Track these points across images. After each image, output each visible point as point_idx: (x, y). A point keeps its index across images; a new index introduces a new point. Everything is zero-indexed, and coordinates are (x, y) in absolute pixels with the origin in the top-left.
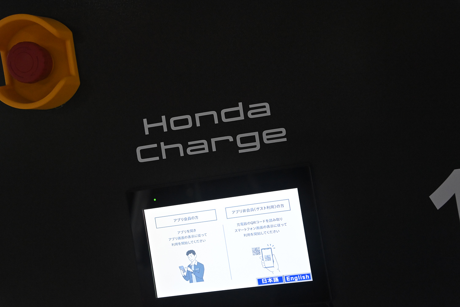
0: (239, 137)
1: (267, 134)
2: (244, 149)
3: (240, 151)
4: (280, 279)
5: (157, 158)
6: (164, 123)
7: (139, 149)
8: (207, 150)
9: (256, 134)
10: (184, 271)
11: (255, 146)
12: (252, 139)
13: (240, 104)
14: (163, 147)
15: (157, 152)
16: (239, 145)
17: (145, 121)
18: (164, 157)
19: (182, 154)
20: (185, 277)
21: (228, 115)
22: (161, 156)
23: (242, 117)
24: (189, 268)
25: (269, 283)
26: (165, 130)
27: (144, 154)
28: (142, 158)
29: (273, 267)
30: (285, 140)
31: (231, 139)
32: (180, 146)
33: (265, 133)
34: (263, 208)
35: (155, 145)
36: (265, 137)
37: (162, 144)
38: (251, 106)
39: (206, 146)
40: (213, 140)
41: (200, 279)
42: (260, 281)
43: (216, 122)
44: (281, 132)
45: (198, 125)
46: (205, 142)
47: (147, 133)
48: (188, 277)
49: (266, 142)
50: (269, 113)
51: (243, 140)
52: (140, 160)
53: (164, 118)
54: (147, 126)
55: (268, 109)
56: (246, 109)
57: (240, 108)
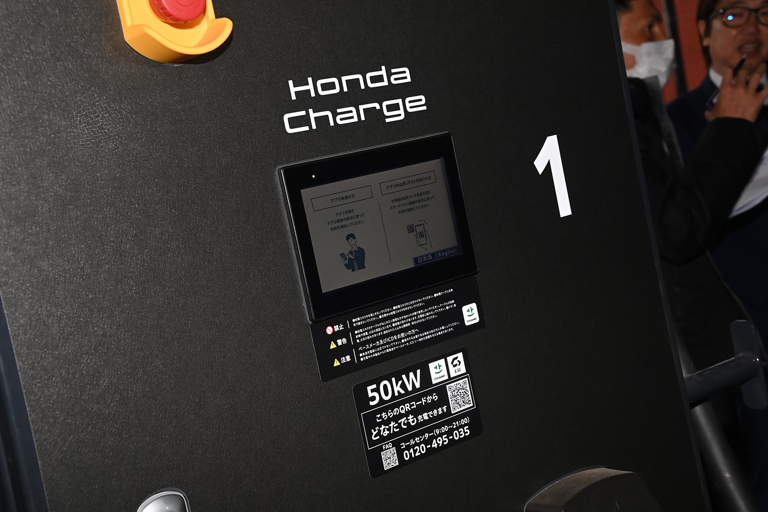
0: (385, 104)
1: (410, 102)
2: (390, 117)
3: (388, 120)
4: (433, 255)
5: (306, 128)
6: (310, 87)
7: (286, 117)
8: (356, 119)
10: (346, 259)
11: (400, 115)
12: (396, 107)
13: (383, 68)
14: (313, 115)
15: (305, 120)
16: (386, 113)
17: (291, 83)
18: (314, 127)
19: (332, 124)
20: (347, 266)
21: (373, 80)
22: (310, 126)
23: (386, 83)
24: (350, 255)
25: (424, 261)
26: (313, 94)
27: (294, 122)
28: (291, 127)
29: (427, 244)
30: (425, 108)
31: (377, 106)
32: (329, 114)
33: (408, 100)
34: (414, 181)
35: (303, 113)
36: (408, 105)
37: (311, 111)
38: (393, 71)
39: (354, 114)
40: (362, 107)
41: (362, 266)
42: (416, 260)
43: (363, 87)
44: (421, 100)
45: (345, 89)
46: (353, 109)
47: (294, 97)
48: (350, 266)
49: (410, 110)
50: (409, 80)
51: (390, 108)
52: (289, 130)
53: (310, 80)
54: (293, 90)
55: (408, 74)
56: (389, 74)
57: (383, 72)
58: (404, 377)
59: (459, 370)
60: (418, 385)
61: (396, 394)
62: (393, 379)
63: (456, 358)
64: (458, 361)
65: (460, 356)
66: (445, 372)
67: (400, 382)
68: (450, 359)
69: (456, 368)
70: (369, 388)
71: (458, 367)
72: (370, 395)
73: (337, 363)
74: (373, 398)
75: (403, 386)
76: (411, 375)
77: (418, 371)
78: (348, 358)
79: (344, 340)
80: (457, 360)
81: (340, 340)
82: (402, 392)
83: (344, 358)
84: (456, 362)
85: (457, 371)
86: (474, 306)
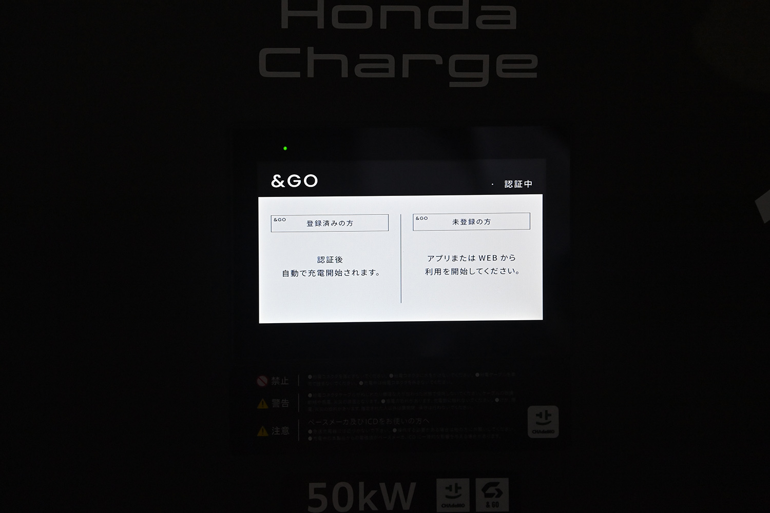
0: (453, 58)
1: (505, 62)
2: (459, 80)
3: (452, 84)
5: (297, 75)
6: (319, 14)
7: (264, 53)
8: (391, 74)
9: (485, 58)
11: (480, 80)
12: (477, 66)
13: (466, 1)
14: (312, 56)
15: (298, 62)
16: (452, 72)
18: (311, 74)
19: (345, 74)
21: (440, 18)
22: (304, 70)
23: (465, 25)
26: (321, 25)
27: (274, 62)
28: (269, 69)
30: (534, 75)
31: (439, 60)
32: (343, 59)
33: (500, 58)
35: (297, 51)
36: (500, 66)
37: (311, 50)
38: (484, 8)
39: (391, 65)
40: (406, 58)
43: (417, 25)
44: (529, 62)
45: (383, 25)
46: (391, 58)
47: (285, 25)
49: (500, 74)
50: (513, 26)
51: (460, 66)
52: (264, 72)
53: (321, 2)
54: (286, 13)
55: (513, 17)
56: (475, 12)
57: (464, 8)
58: (383, 486)
59: (496, 505)
60: (406, 506)
61: (361, 508)
62: (361, 485)
63: (496, 484)
64: (498, 490)
65: (504, 483)
66: (465, 499)
67: (373, 493)
68: (481, 482)
69: (490, 500)
70: (312, 486)
71: (494, 499)
72: (312, 496)
73: (263, 433)
74: (317, 503)
75: (378, 500)
76: (398, 487)
77: (413, 486)
78: (286, 430)
79: (285, 403)
80: (497, 487)
81: (278, 400)
82: (373, 508)
83: (277, 428)
84: (491, 490)
85: (490, 504)
86: (554, 410)
